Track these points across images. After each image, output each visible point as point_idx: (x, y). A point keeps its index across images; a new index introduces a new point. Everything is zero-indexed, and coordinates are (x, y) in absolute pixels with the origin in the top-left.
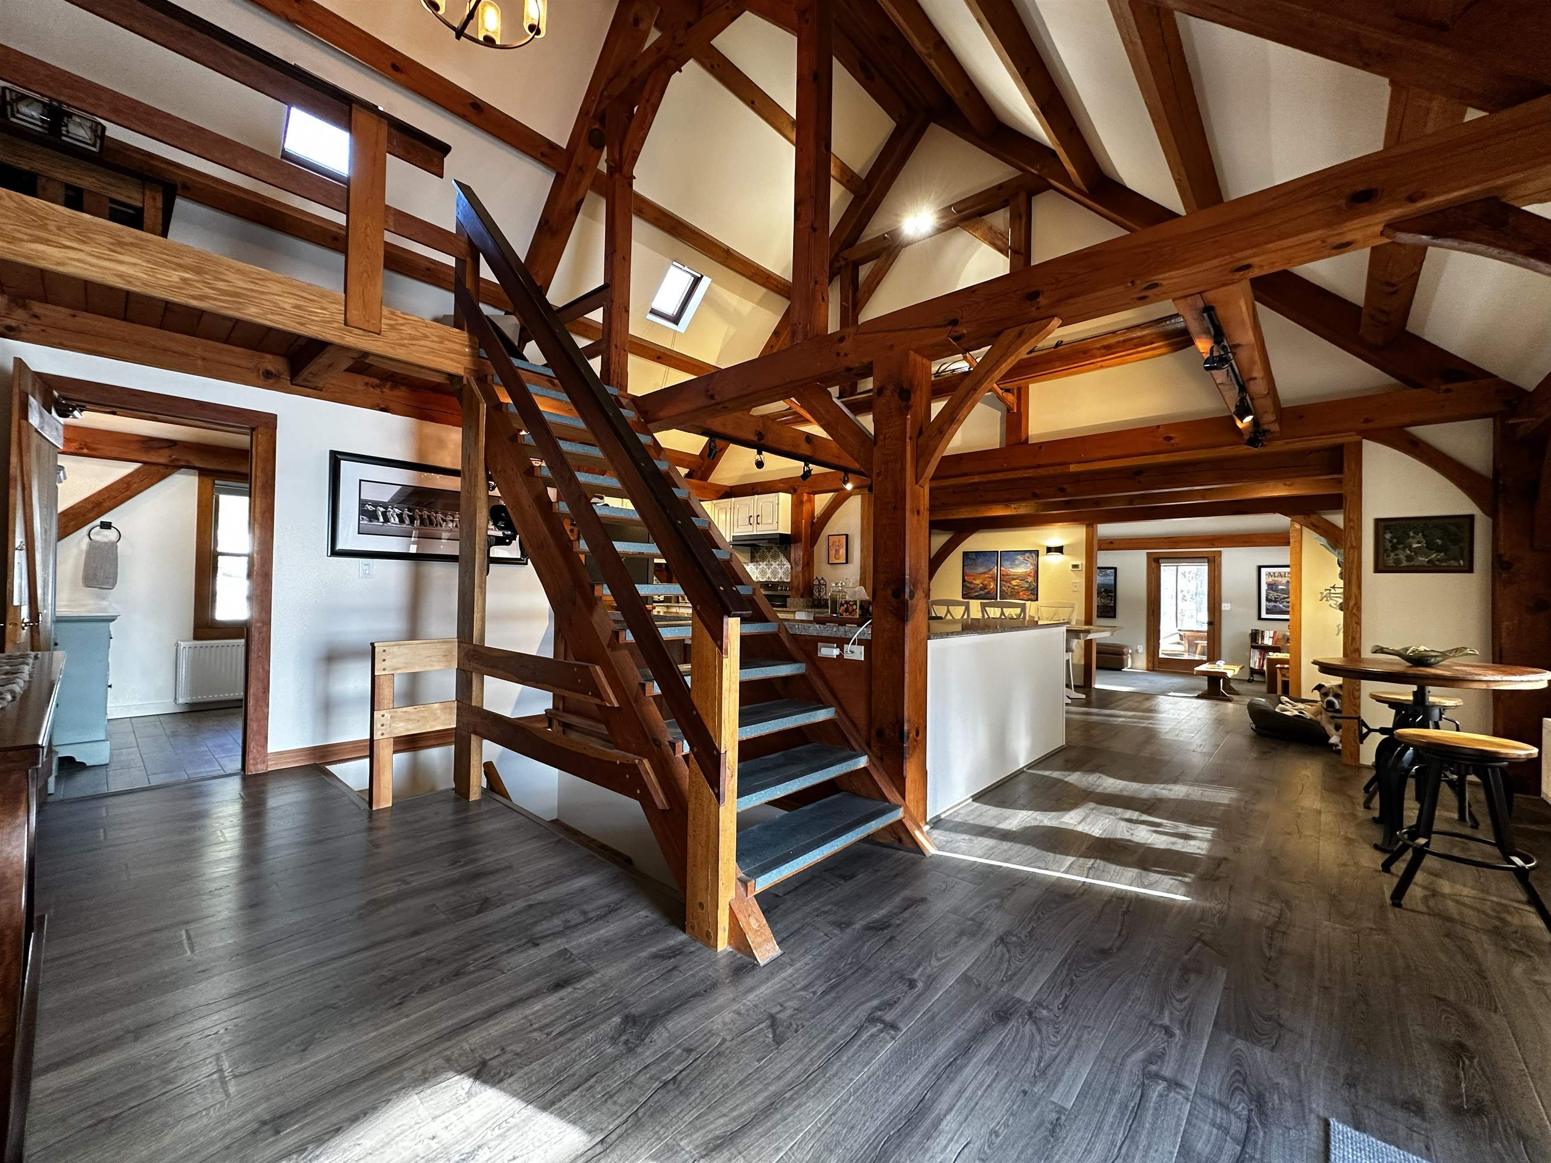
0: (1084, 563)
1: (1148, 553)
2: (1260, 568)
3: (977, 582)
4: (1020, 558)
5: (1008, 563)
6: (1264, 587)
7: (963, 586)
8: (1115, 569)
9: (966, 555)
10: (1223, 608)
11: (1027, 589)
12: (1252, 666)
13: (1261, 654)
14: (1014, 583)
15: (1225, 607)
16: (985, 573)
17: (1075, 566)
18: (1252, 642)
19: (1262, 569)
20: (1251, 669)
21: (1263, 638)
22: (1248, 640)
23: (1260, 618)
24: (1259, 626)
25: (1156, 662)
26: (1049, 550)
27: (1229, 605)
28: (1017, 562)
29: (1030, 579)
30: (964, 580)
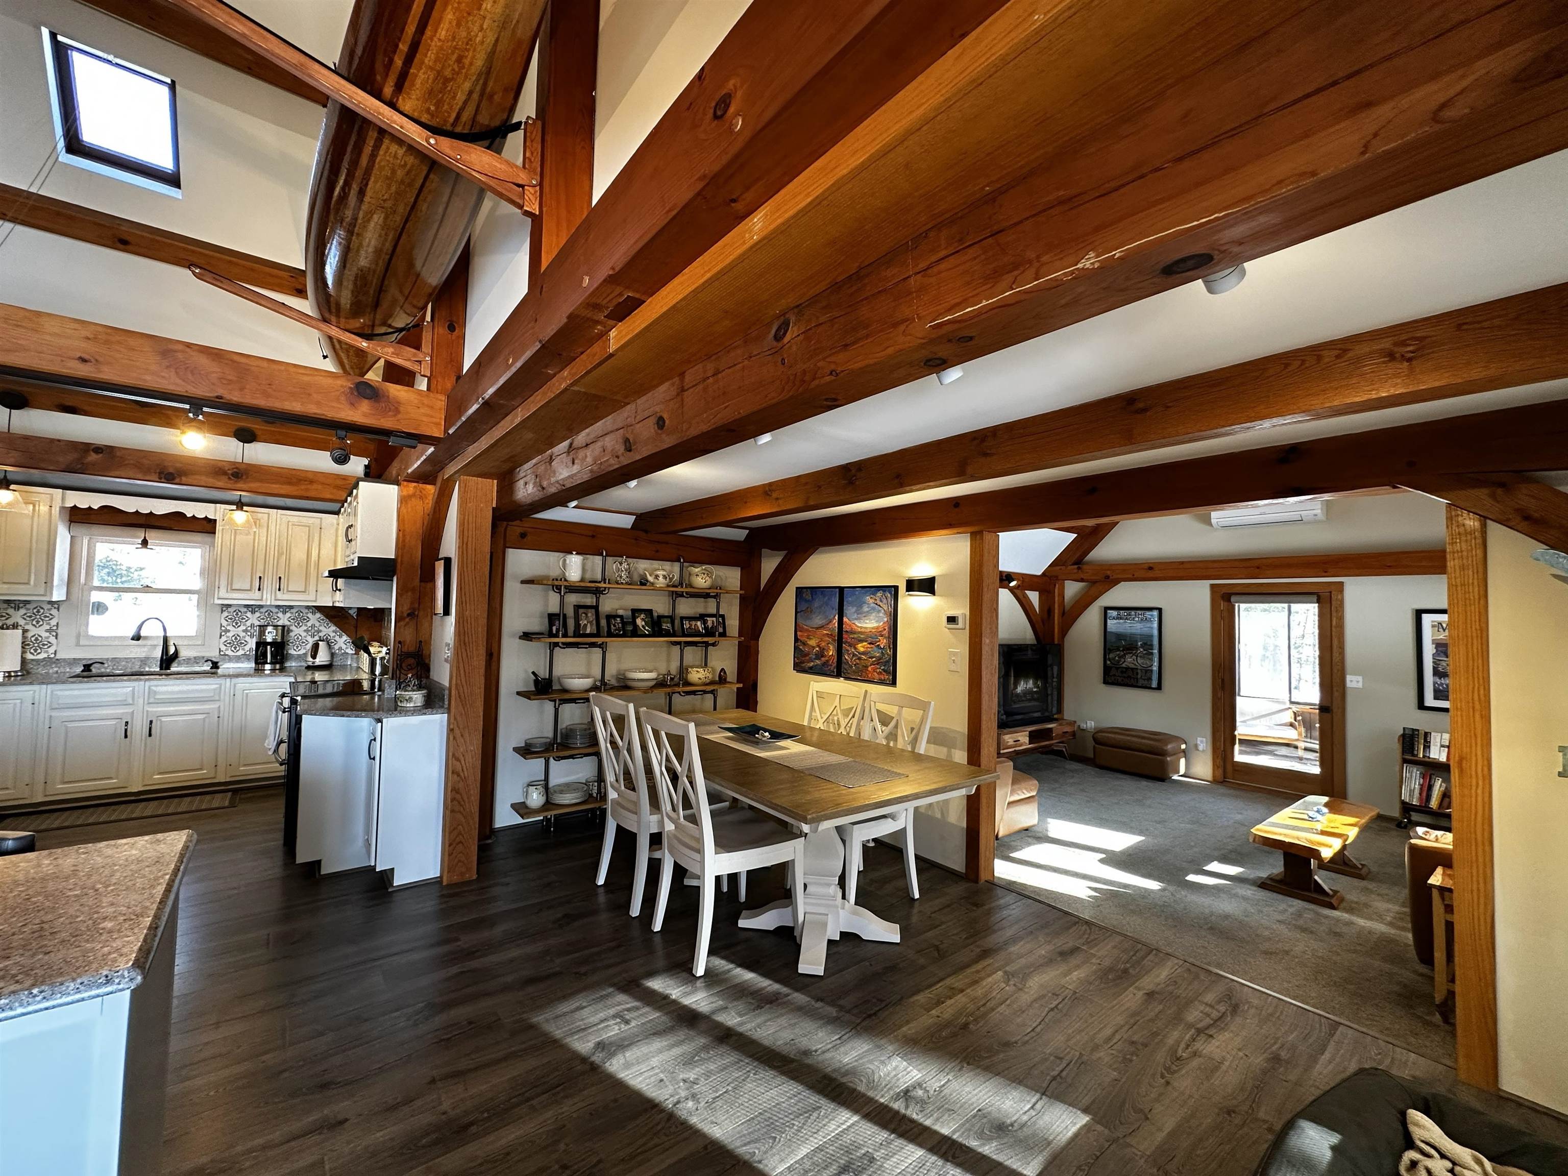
0: (967, 612)
1: (1212, 586)
2: (1419, 613)
3: (812, 642)
4: (869, 599)
5: (854, 609)
6: (1429, 650)
7: (796, 648)
8: (1160, 610)
9: (800, 591)
10: (1349, 684)
11: (879, 662)
12: (1405, 796)
13: (1423, 776)
14: (861, 647)
15: (1353, 681)
16: (822, 627)
17: (952, 620)
18: (1404, 752)
19: (1424, 616)
20: (1403, 803)
21: (1427, 746)
22: (1397, 747)
23: (1421, 706)
24: (1418, 721)
25: (1229, 768)
26: (913, 585)
27: (1360, 678)
28: (865, 609)
29: (883, 642)
30: (796, 640)
